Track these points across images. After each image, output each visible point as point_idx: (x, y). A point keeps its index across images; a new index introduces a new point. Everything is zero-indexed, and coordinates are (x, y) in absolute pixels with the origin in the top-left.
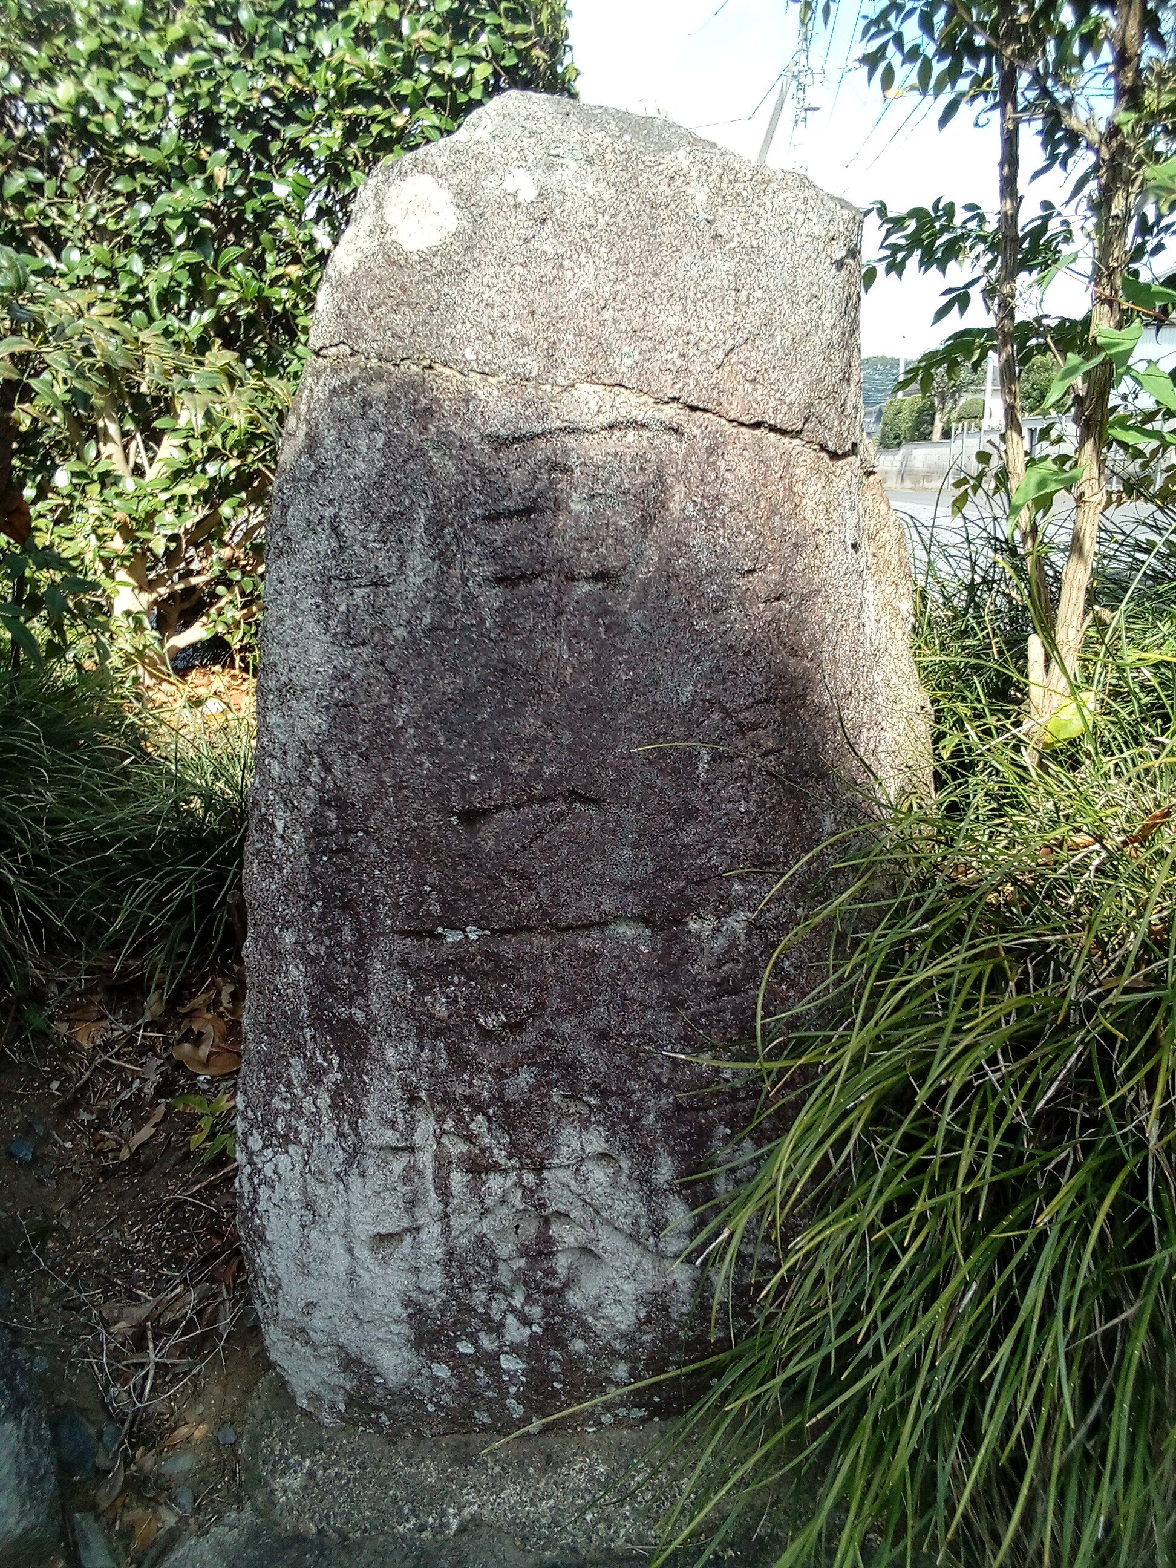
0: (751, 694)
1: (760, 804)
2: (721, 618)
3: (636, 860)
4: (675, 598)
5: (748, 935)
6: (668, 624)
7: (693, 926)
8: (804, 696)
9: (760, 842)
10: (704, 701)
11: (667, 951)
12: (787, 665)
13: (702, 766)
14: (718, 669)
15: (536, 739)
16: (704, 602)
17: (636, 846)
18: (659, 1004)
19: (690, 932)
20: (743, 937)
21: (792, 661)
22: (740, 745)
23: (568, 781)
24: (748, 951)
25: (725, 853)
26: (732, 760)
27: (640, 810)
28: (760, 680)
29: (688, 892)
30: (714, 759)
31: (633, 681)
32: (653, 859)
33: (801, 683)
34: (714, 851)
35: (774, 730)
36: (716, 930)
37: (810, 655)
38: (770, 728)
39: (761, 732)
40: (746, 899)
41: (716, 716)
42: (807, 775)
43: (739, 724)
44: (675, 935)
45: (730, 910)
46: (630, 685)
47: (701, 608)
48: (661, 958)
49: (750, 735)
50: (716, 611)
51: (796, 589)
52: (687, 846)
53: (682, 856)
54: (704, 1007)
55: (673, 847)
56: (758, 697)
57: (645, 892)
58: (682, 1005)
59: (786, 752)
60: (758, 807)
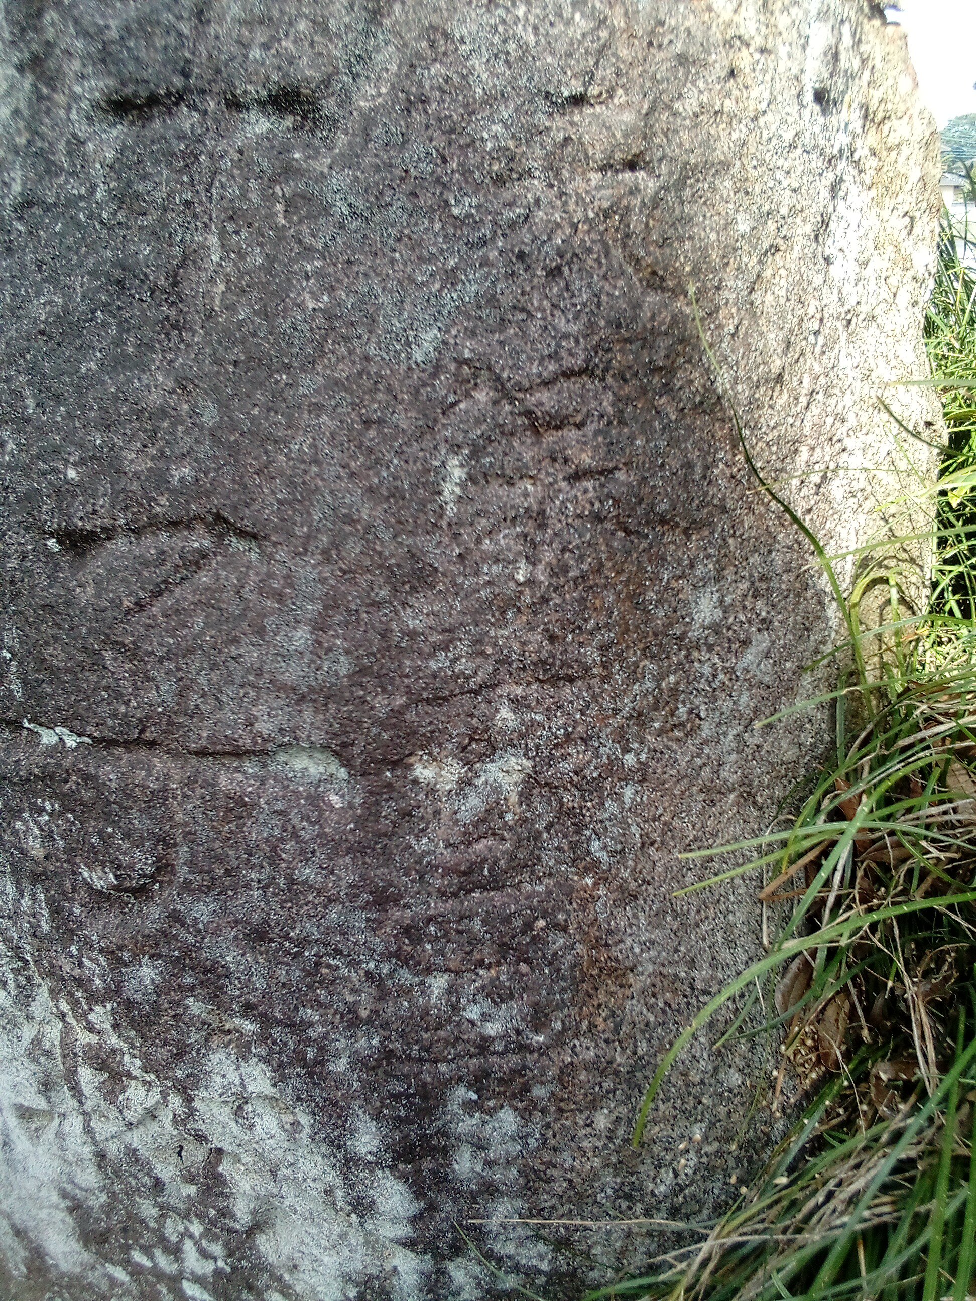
0: (554, 356)
1: (559, 570)
2: (507, 195)
3: (319, 649)
4: (417, 149)
5: (525, 797)
6: (401, 200)
7: (423, 772)
8: (671, 371)
9: (552, 639)
10: (461, 362)
11: (371, 811)
12: (637, 306)
13: (450, 490)
14: (492, 300)
15: (162, 412)
16: (473, 159)
17: (320, 626)
18: (353, 897)
19: (416, 782)
20: (514, 798)
21: (652, 298)
22: (527, 456)
23: (208, 494)
24: (523, 821)
25: (482, 653)
26: (510, 483)
27: (328, 560)
28: (574, 328)
29: (410, 716)
30: (471, 478)
31: (330, 316)
32: (348, 652)
33: (663, 343)
34: (462, 648)
35: (597, 432)
36: (465, 783)
37: (692, 289)
38: (591, 428)
39: (572, 434)
40: (521, 736)
41: (482, 396)
42: (663, 521)
43: (528, 413)
44: (389, 786)
45: (492, 751)
46: (320, 321)
47: (466, 172)
48: (361, 822)
49: (550, 438)
50: (499, 181)
51: (674, 150)
52: (412, 635)
53: (401, 650)
54: (436, 906)
55: (384, 635)
56: (569, 362)
57: (332, 707)
58: (395, 900)
59: (621, 476)
60: (553, 574)
